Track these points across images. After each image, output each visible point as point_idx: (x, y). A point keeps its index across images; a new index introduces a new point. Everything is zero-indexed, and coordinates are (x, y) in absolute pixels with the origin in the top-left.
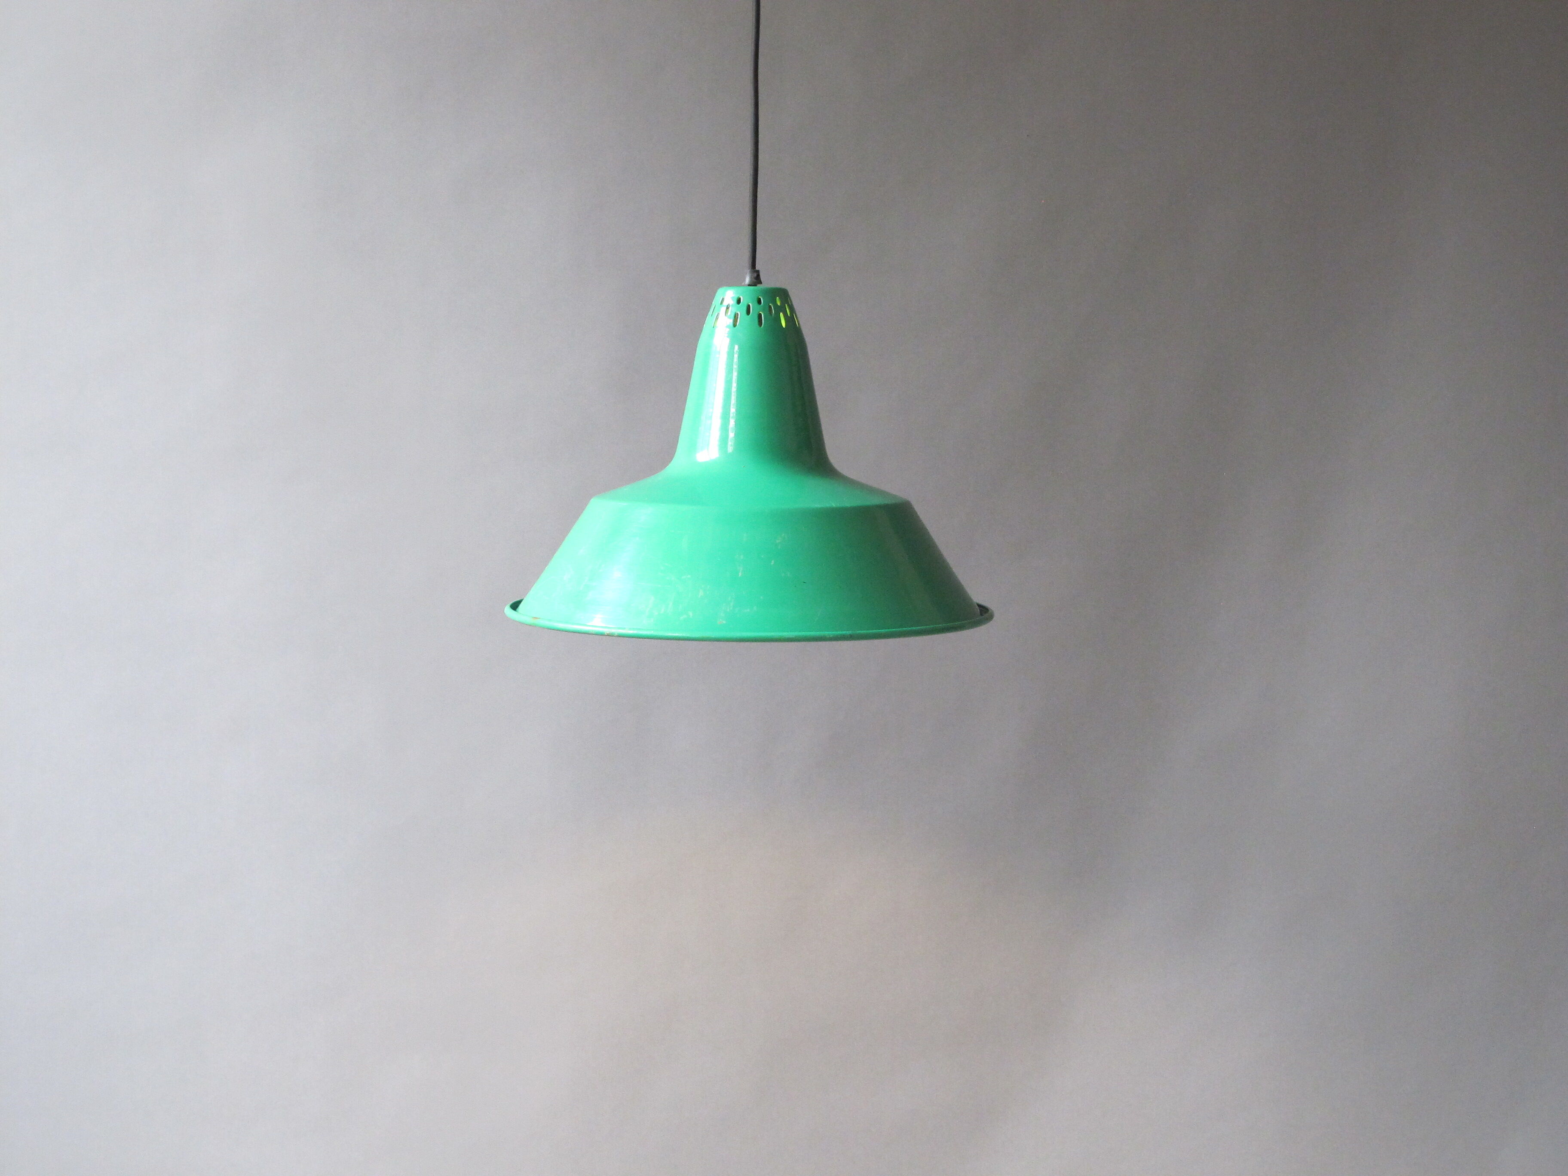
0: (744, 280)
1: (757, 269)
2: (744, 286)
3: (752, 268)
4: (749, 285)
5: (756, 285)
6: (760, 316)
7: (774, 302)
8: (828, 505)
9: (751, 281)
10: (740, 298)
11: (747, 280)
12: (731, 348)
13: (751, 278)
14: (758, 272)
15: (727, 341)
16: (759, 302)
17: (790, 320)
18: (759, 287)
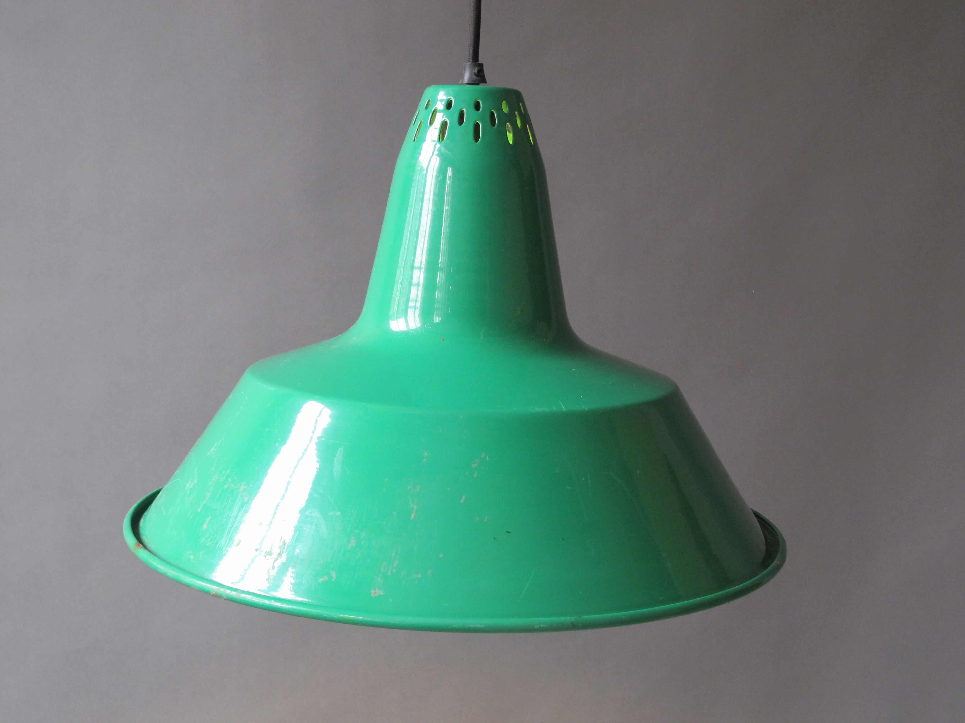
0: (462, 76)
1: (480, 61)
2: (463, 84)
3: (473, 61)
4: (468, 84)
5: (478, 84)
6: (477, 126)
7: (500, 109)
8: (546, 410)
9: (471, 78)
10: (451, 101)
11: (467, 77)
12: (442, 172)
13: (471, 74)
14: (481, 65)
15: (436, 161)
16: (477, 107)
17: (520, 134)
18: (482, 86)
